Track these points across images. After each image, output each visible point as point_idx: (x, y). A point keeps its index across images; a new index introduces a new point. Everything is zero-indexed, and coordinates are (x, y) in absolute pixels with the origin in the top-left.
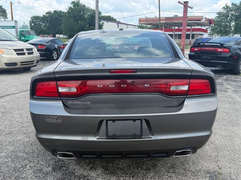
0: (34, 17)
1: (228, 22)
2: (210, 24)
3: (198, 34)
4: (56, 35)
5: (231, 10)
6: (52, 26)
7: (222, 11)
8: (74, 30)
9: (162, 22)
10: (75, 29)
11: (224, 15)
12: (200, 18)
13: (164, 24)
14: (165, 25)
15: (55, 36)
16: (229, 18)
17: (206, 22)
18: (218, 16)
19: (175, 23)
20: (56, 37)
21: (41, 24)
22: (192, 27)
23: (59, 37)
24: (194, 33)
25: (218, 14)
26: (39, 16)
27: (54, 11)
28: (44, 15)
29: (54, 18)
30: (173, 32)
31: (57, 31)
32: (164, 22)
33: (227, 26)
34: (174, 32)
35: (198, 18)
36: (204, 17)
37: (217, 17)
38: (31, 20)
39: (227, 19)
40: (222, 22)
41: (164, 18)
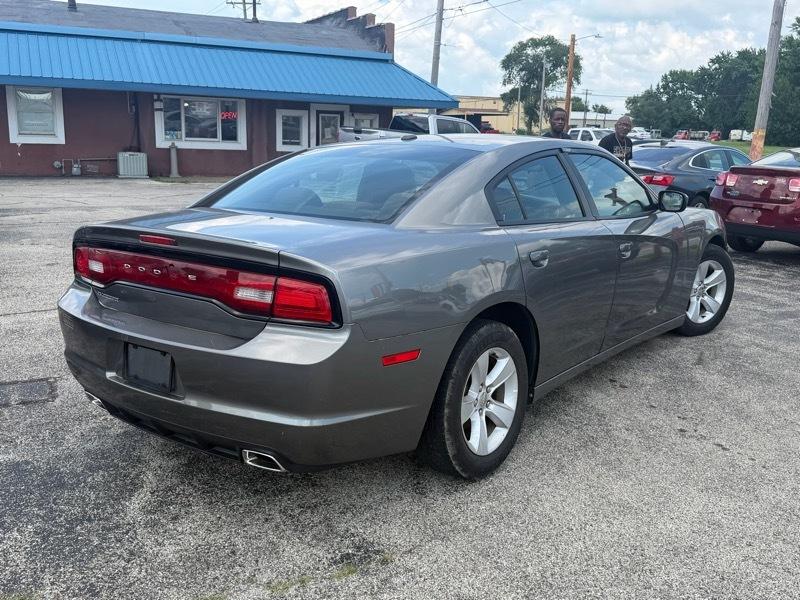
0: (673, 74)
4: (733, 132)
6: (725, 102)
8: (788, 114)
10: (792, 112)
15: (726, 136)
20: (732, 138)
21: (691, 97)
23: (741, 140)
26: (688, 70)
27: (739, 53)
28: (703, 69)
29: (734, 74)
31: (738, 117)
38: (661, 84)
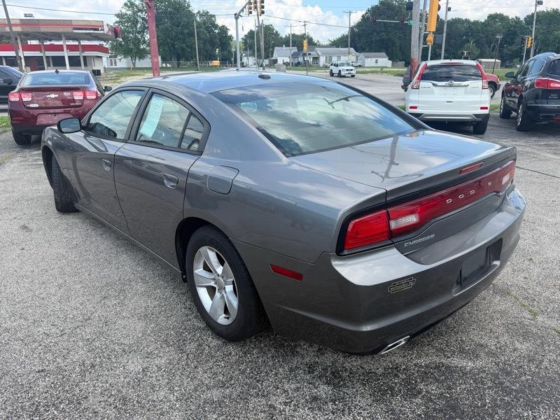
1: (139, 33)
2: (116, 37)
3: (94, 57)
5: (141, 11)
7: (124, 11)
9: (15, 29)
11: (129, 20)
12: (96, 24)
13: (19, 33)
14: (22, 36)
16: (139, 25)
17: (110, 33)
18: (118, 20)
19: (43, 33)
22: (80, 43)
24: (87, 54)
25: (118, 16)
30: (41, 51)
32: (18, 29)
33: (139, 40)
34: (43, 51)
35: (93, 24)
36: (105, 24)
37: (117, 22)
39: (136, 26)
40: (129, 32)
41: (19, 22)
